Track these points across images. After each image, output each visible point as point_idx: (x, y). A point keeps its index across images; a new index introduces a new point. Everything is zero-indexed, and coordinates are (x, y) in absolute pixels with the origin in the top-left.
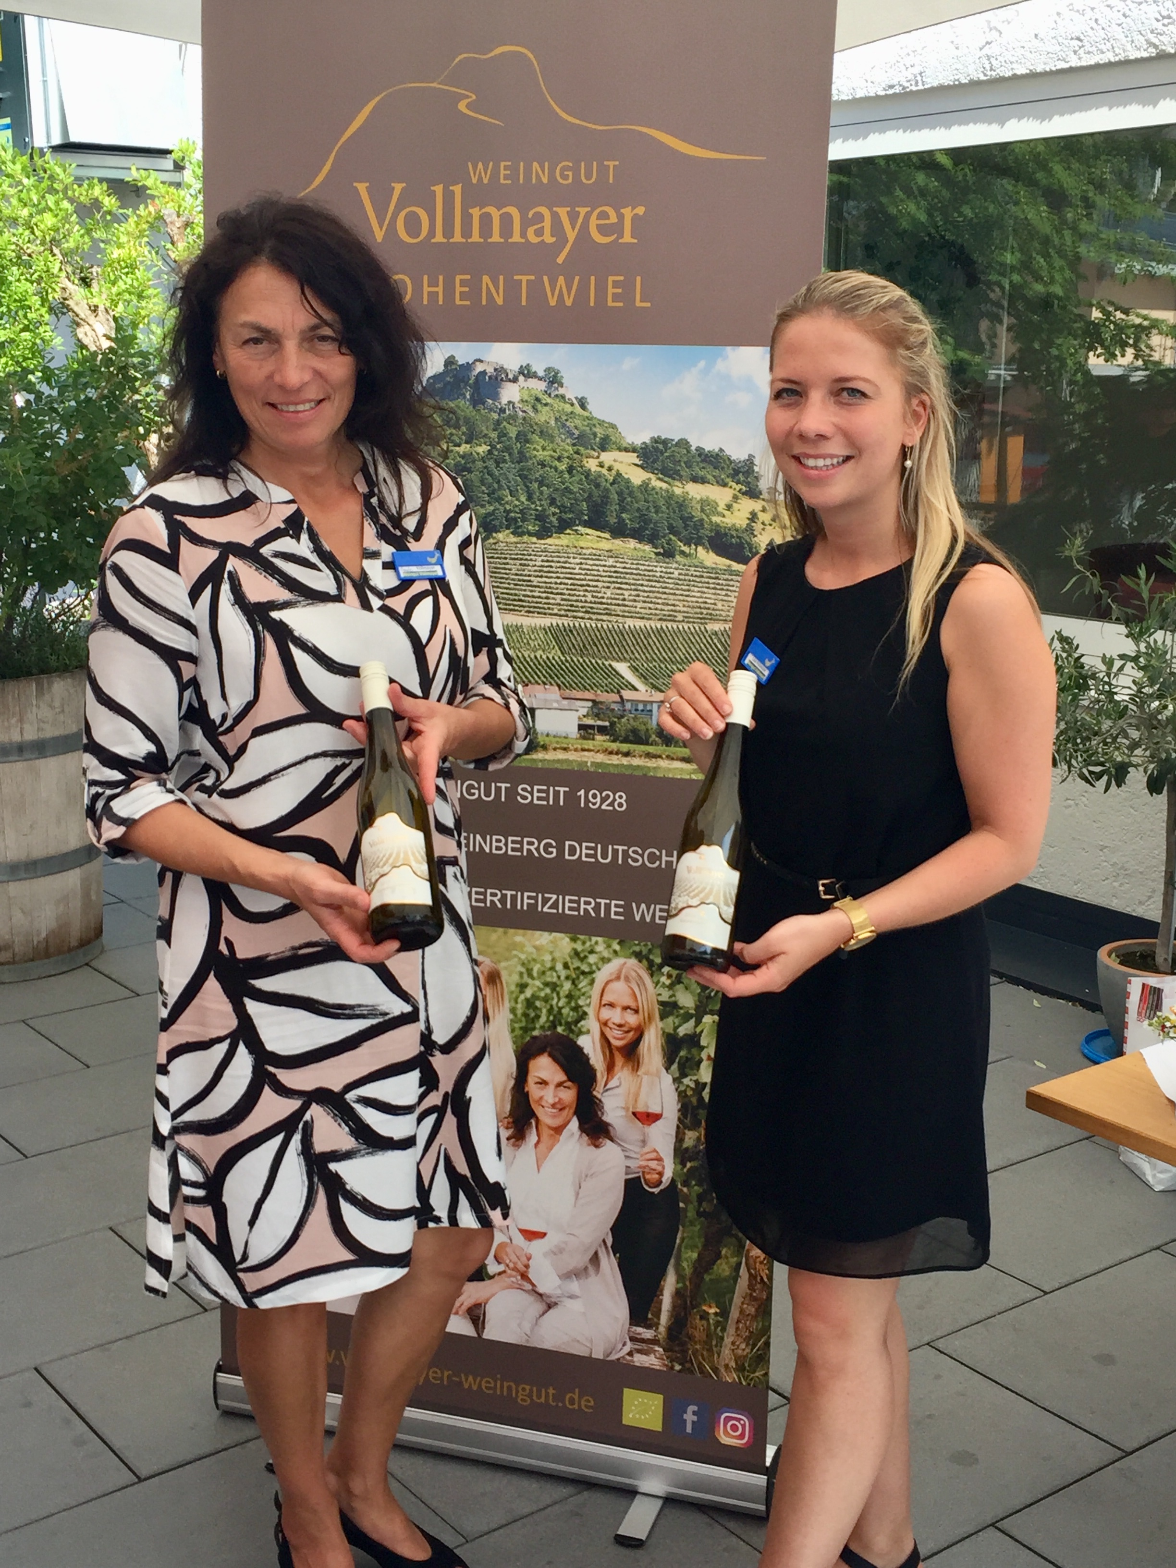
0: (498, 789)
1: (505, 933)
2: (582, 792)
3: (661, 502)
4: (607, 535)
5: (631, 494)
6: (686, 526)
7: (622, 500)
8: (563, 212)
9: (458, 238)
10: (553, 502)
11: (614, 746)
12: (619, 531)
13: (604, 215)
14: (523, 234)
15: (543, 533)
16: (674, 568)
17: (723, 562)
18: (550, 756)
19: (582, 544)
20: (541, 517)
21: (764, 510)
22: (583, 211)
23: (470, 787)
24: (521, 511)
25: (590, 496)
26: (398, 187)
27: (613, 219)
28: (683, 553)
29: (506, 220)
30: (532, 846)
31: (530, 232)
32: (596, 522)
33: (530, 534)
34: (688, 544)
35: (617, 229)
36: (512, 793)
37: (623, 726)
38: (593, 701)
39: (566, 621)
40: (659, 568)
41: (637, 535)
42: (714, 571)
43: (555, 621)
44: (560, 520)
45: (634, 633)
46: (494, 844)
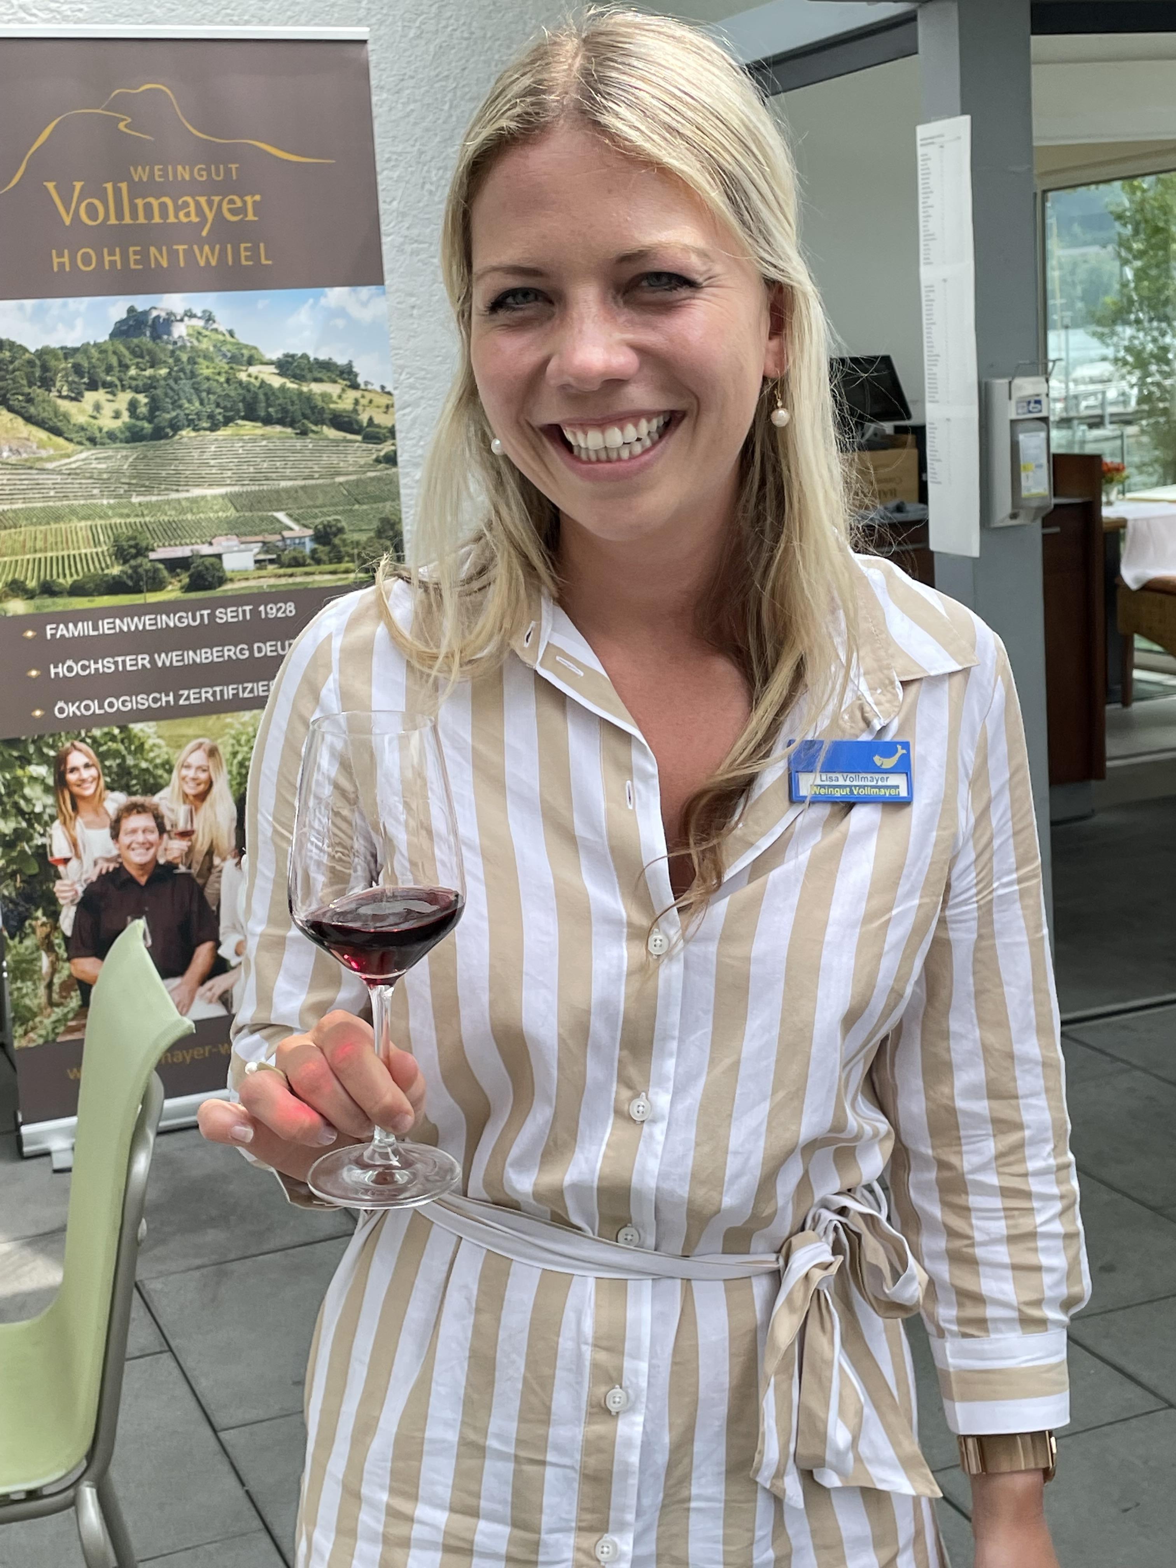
0: (202, 616)
1: (218, 718)
2: (262, 608)
3: (295, 398)
4: (259, 424)
5: (273, 393)
6: (313, 413)
7: (267, 399)
8: (203, 200)
9: (128, 220)
10: (218, 405)
11: (282, 571)
12: (268, 421)
13: (232, 202)
14: (177, 217)
15: (214, 428)
16: (309, 442)
17: (340, 435)
18: (236, 585)
19: (242, 432)
20: (211, 417)
21: (363, 397)
22: (217, 199)
23: (180, 618)
24: (197, 414)
25: (244, 398)
26: (78, 185)
27: (239, 204)
28: (313, 431)
29: (163, 207)
30: (230, 652)
31: (181, 214)
32: (251, 415)
33: (205, 429)
34: (316, 424)
35: (243, 210)
36: (212, 616)
37: (286, 556)
38: (264, 543)
39: (236, 489)
40: (299, 444)
41: (281, 422)
42: (336, 441)
43: (229, 489)
44: (224, 416)
45: (287, 490)
46: (204, 656)
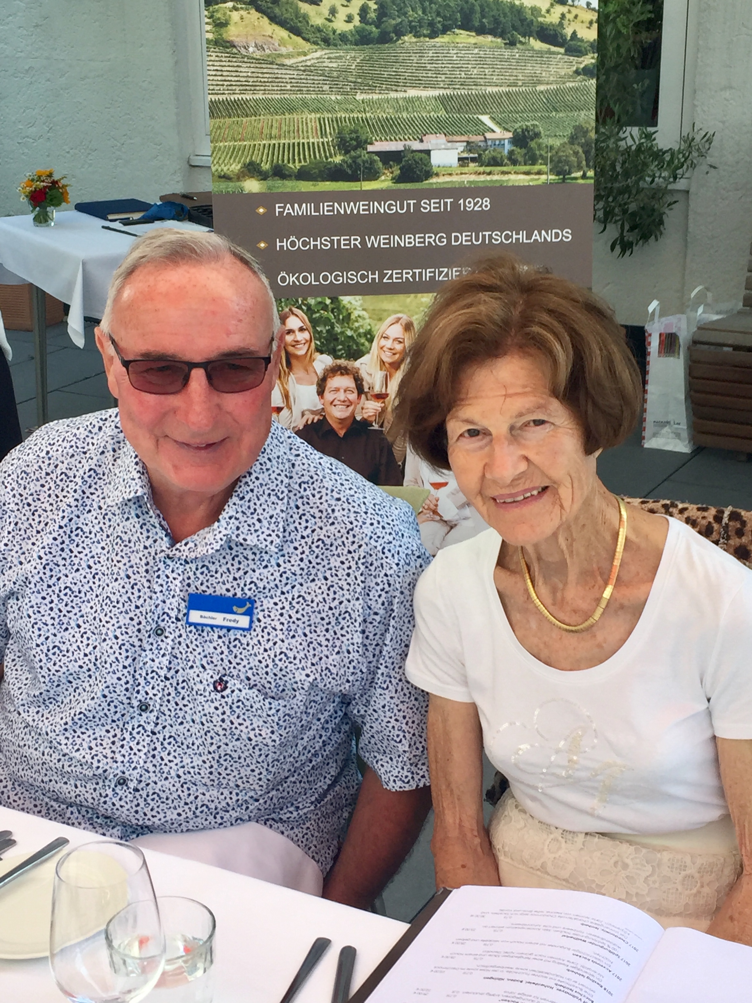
0: (408, 205)
1: (416, 297)
2: (461, 201)
3: (507, 10)
4: (474, 34)
5: (488, 6)
6: (522, 25)
7: (482, 10)
10: (438, 14)
11: (481, 169)
12: (481, 31)
15: (433, 35)
16: (516, 52)
17: (545, 46)
18: (441, 180)
19: (458, 40)
20: (431, 24)
21: (569, 12)
23: (391, 205)
24: (419, 21)
25: (462, 9)
28: (521, 42)
30: (431, 239)
32: (466, 26)
33: (425, 36)
34: (524, 36)
36: (417, 206)
37: (487, 155)
38: (468, 142)
39: (448, 92)
40: (507, 53)
41: (493, 32)
42: (541, 53)
43: (441, 92)
44: (443, 25)
45: (492, 96)
46: (407, 240)
